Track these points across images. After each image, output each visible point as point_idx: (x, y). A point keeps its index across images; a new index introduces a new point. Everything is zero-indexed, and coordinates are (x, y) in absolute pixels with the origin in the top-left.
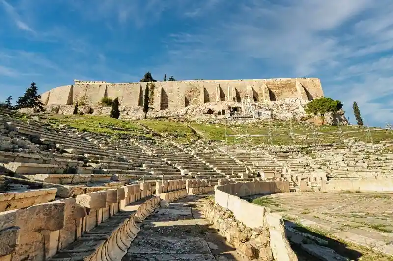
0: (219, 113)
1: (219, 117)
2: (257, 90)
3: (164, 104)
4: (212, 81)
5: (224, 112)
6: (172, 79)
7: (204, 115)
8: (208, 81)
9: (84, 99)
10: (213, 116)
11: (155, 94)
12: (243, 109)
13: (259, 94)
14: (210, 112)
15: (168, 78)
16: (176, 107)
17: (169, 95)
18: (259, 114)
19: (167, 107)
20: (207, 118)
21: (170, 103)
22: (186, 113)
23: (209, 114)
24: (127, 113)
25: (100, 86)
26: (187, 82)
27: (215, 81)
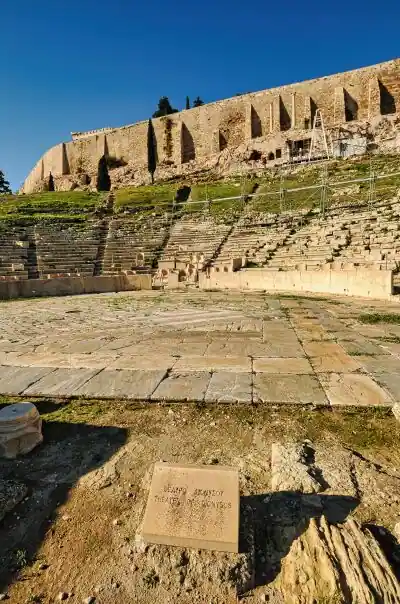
0: (271, 157)
1: (271, 164)
2: (354, 95)
3: (188, 154)
4: (267, 92)
5: (279, 152)
6: (199, 103)
7: (244, 163)
8: (259, 94)
9: (81, 163)
10: (259, 164)
11: (173, 136)
12: (314, 143)
13: (359, 103)
14: (256, 156)
15: (192, 103)
16: (207, 155)
17: (194, 133)
18: (343, 147)
19: (193, 157)
20: (249, 168)
21: (198, 149)
22: (217, 164)
23: (252, 162)
24: (133, 178)
25: (97, 137)
26: (222, 103)
27: (272, 90)
